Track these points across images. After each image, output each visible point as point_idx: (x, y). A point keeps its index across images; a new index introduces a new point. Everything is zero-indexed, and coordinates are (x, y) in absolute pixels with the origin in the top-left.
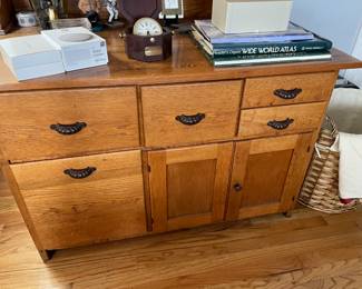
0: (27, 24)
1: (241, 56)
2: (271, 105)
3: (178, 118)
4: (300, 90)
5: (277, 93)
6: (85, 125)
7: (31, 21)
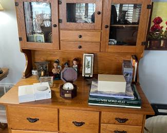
0: (35, 74)
1: (100, 102)
2: (114, 124)
3: (73, 122)
4: (127, 120)
5: (116, 119)
6: (38, 119)
7: (36, 73)
